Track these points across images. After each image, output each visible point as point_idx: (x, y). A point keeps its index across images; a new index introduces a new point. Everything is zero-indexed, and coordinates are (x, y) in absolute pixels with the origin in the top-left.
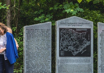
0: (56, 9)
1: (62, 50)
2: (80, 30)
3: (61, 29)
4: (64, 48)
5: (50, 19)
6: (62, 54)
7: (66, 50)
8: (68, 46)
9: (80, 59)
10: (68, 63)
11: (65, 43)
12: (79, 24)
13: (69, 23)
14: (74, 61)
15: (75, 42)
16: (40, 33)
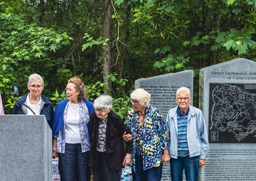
1: (214, 129)
2: (252, 88)
3: (212, 86)
4: (219, 126)
6: (214, 138)
7: (222, 129)
8: (228, 121)
9: (250, 148)
10: (226, 157)
11: (221, 116)
12: (251, 74)
13: (229, 74)
14: (238, 152)
15: (241, 113)
16: (169, 94)
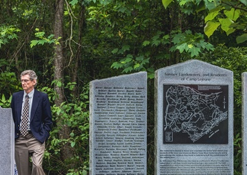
0: (157, 44)
1: (169, 130)
2: (206, 89)
3: (166, 87)
4: (173, 127)
5: (144, 66)
6: (168, 138)
7: (177, 130)
8: (182, 122)
9: (205, 149)
10: (181, 158)
11: (175, 116)
12: (204, 75)
13: (182, 75)
14: (193, 153)
15: (195, 113)
16: (123, 95)
